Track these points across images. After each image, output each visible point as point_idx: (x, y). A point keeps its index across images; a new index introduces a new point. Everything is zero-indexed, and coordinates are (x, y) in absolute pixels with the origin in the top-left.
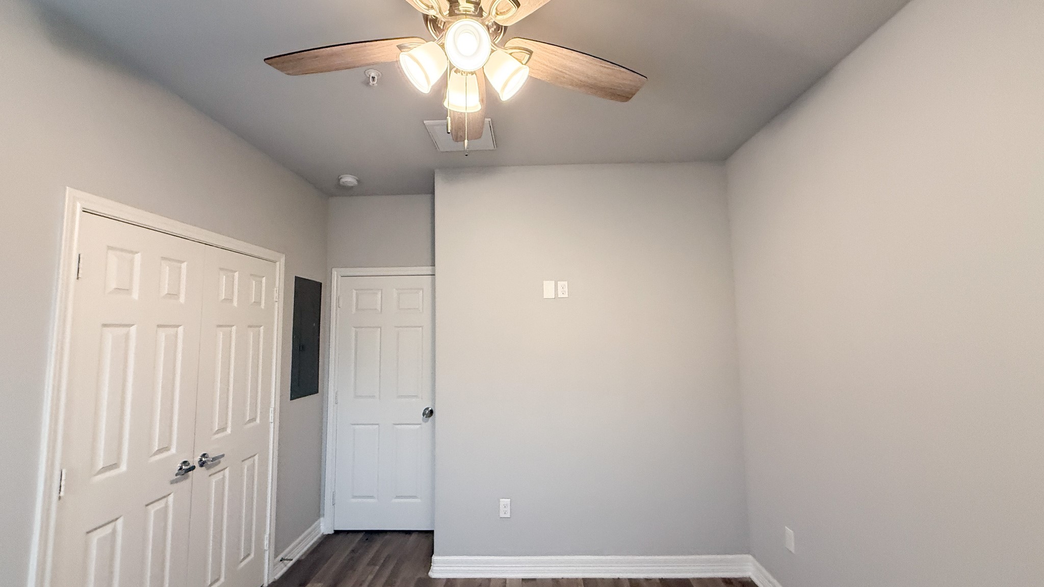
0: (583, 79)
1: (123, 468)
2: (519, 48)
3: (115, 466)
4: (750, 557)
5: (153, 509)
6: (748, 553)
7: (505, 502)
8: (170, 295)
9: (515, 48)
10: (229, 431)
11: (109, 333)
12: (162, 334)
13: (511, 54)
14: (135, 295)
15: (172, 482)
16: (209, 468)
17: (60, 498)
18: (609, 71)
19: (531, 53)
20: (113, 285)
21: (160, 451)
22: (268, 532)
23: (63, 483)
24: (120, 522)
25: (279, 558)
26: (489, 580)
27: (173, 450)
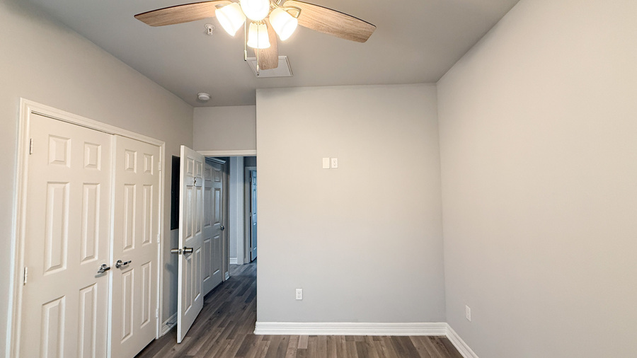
0: (335, 27)
1: (65, 267)
2: (292, 7)
3: (59, 266)
4: (446, 324)
5: (84, 292)
6: (445, 321)
7: (299, 290)
8: (90, 165)
9: (290, 7)
10: (133, 247)
11: (52, 188)
12: (87, 189)
13: (287, 11)
14: (68, 165)
15: (96, 277)
16: (122, 269)
17: (24, 284)
18: (351, 22)
19: (300, 10)
20: (53, 159)
21: (88, 258)
22: (158, 307)
23: (26, 275)
24: (63, 300)
25: (166, 322)
26: (290, 336)
27: (96, 258)
